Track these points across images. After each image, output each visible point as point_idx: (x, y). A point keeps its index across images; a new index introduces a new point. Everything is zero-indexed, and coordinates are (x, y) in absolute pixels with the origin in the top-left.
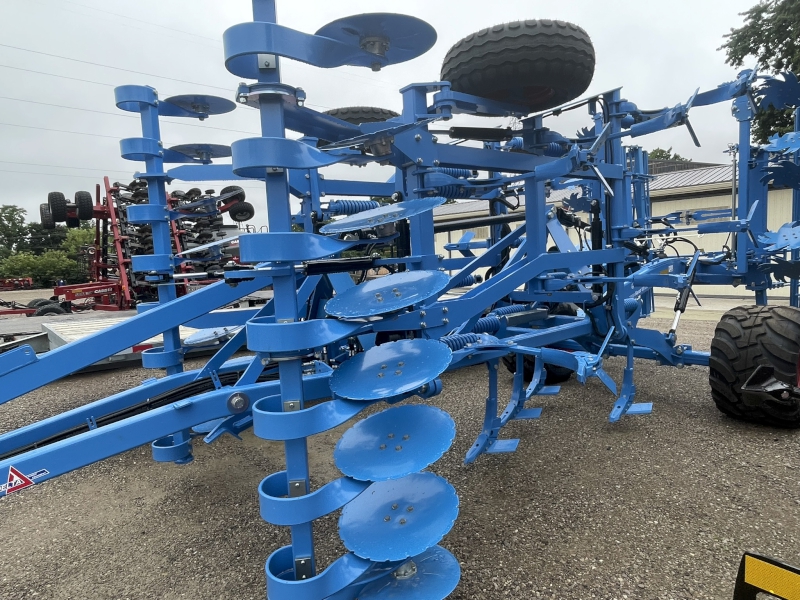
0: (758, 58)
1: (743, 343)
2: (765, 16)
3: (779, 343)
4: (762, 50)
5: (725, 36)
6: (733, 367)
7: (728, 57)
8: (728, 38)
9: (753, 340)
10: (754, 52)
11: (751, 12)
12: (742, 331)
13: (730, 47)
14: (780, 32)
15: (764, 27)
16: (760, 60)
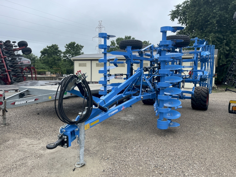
0: (178, 20)
1: (198, 93)
2: (180, 8)
3: (204, 93)
4: (179, 18)
5: (170, 12)
6: (196, 98)
7: (171, 18)
8: (171, 12)
9: (200, 93)
10: (177, 18)
11: (177, 6)
12: (197, 91)
13: (171, 15)
14: (184, 13)
15: (180, 11)
16: (178, 21)
